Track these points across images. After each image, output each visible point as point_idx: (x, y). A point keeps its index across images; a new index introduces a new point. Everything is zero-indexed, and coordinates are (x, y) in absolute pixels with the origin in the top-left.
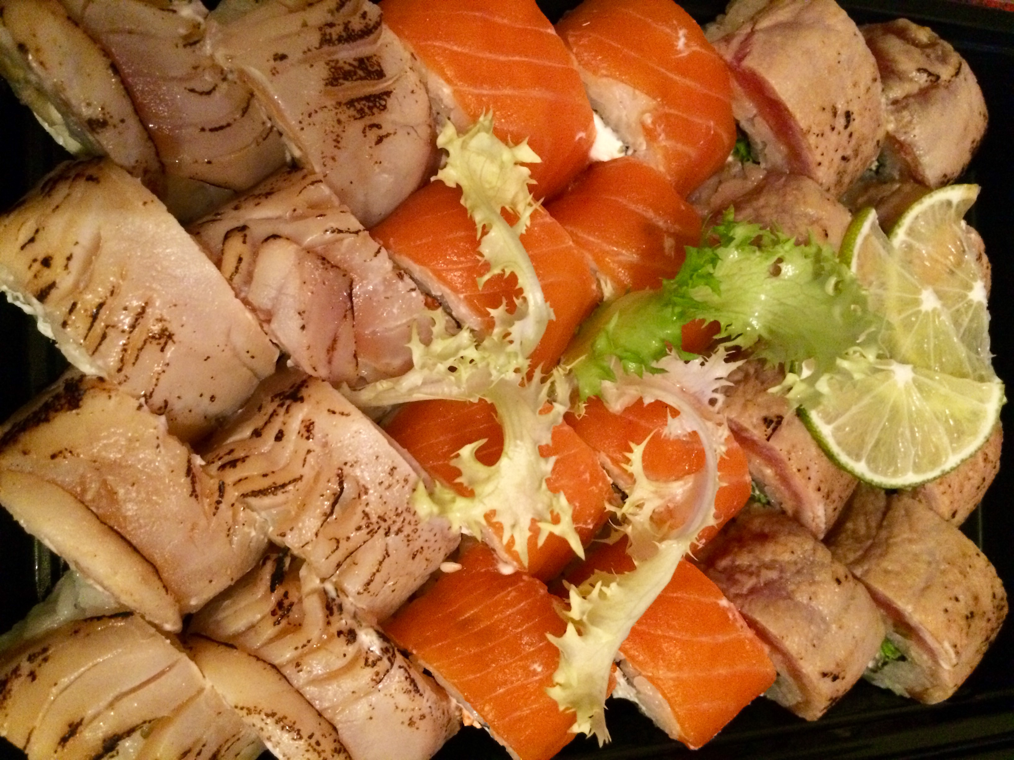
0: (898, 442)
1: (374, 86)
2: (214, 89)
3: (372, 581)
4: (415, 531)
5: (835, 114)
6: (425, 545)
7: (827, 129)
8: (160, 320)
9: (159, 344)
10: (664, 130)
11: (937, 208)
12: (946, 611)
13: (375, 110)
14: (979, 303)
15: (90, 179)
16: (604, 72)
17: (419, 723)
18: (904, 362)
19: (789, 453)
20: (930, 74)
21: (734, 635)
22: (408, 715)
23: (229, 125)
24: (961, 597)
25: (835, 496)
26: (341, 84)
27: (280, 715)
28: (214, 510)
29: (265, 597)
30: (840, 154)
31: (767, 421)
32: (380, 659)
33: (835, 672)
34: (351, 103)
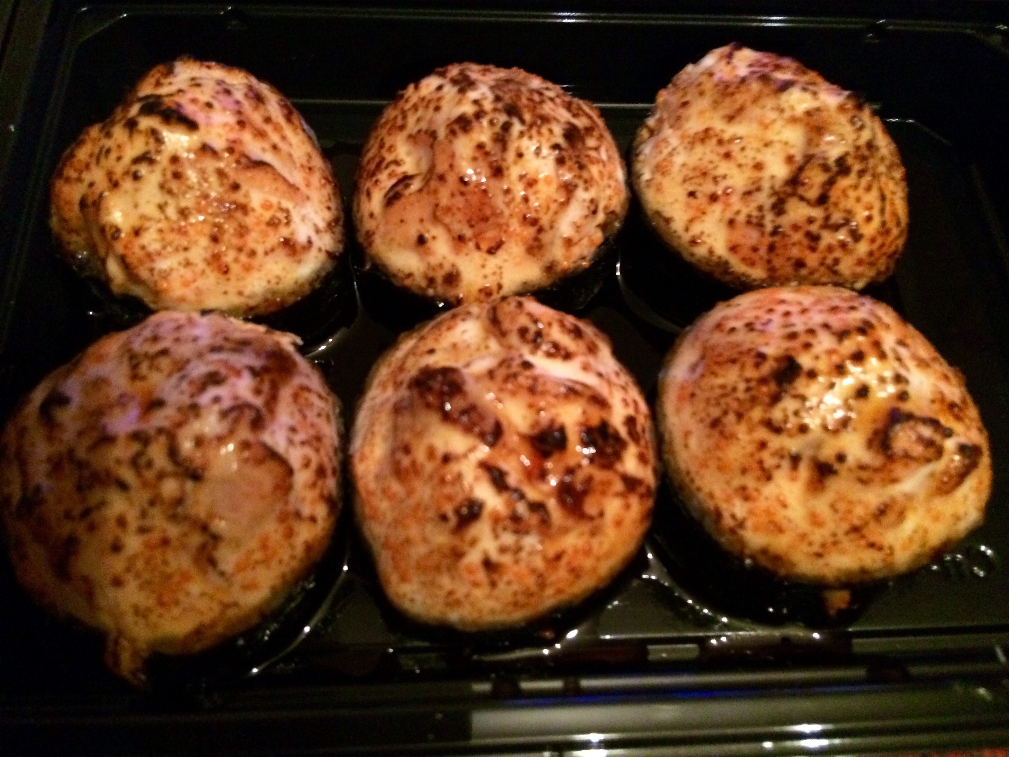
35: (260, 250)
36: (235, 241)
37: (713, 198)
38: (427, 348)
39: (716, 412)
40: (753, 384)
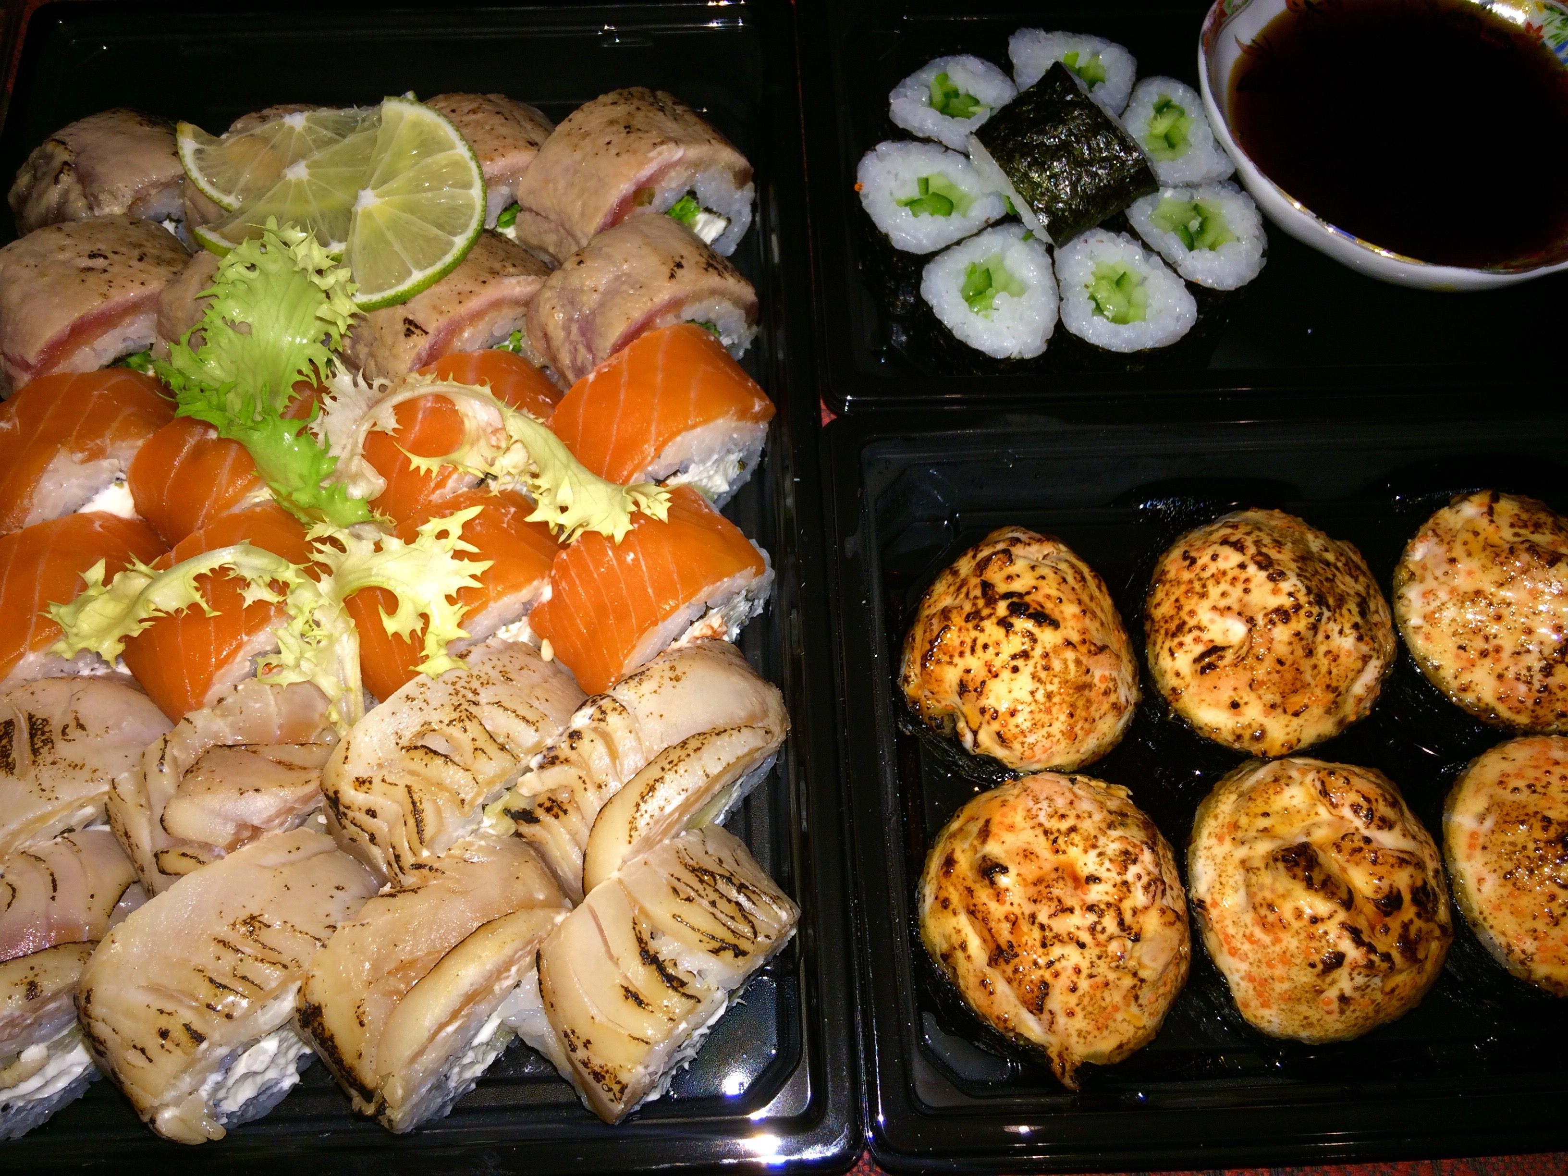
0: (440, 204)
1: (21, 730)
2: (10, 885)
3: (524, 718)
4: (479, 677)
5: (90, 269)
6: (499, 668)
7: (105, 276)
8: (234, 925)
9: (260, 928)
10: (93, 440)
11: (203, 164)
12: (618, 154)
13: (46, 729)
14: (308, 120)
15: (88, 1000)
16: (26, 502)
17: (678, 672)
18: (356, 198)
19: (441, 312)
20: (61, 172)
21: (625, 366)
22: (666, 681)
23: (52, 874)
24: (607, 140)
25: (497, 266)
26: (14, 760)
27: (639, 799)
28: (439, 873)
29: (546, 828)
30: (135, 263)
31: (408, 333)
32: (600, 707)
33: (672, 265)
34: (35, 752)
35: (1097, 716)
36: (1084, 714)
37: (1484, 654)
38: (1260, 811)
39: (1509, 866)
40: (1541, 845)
